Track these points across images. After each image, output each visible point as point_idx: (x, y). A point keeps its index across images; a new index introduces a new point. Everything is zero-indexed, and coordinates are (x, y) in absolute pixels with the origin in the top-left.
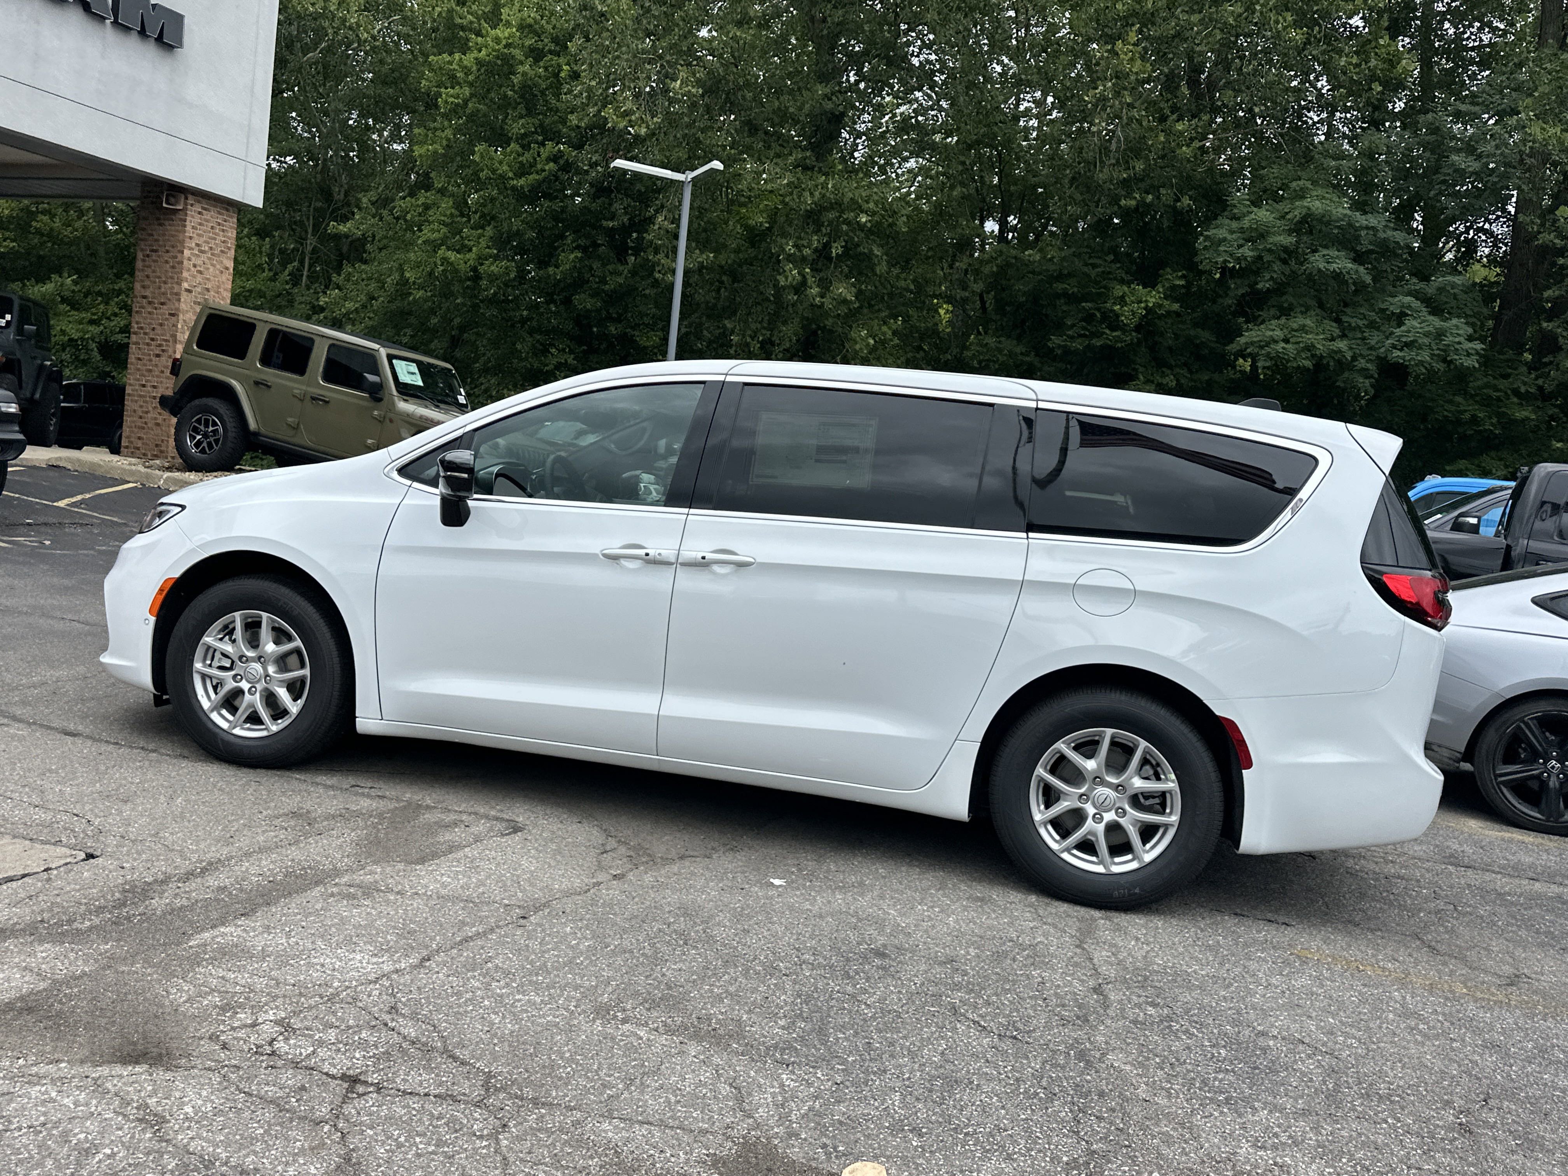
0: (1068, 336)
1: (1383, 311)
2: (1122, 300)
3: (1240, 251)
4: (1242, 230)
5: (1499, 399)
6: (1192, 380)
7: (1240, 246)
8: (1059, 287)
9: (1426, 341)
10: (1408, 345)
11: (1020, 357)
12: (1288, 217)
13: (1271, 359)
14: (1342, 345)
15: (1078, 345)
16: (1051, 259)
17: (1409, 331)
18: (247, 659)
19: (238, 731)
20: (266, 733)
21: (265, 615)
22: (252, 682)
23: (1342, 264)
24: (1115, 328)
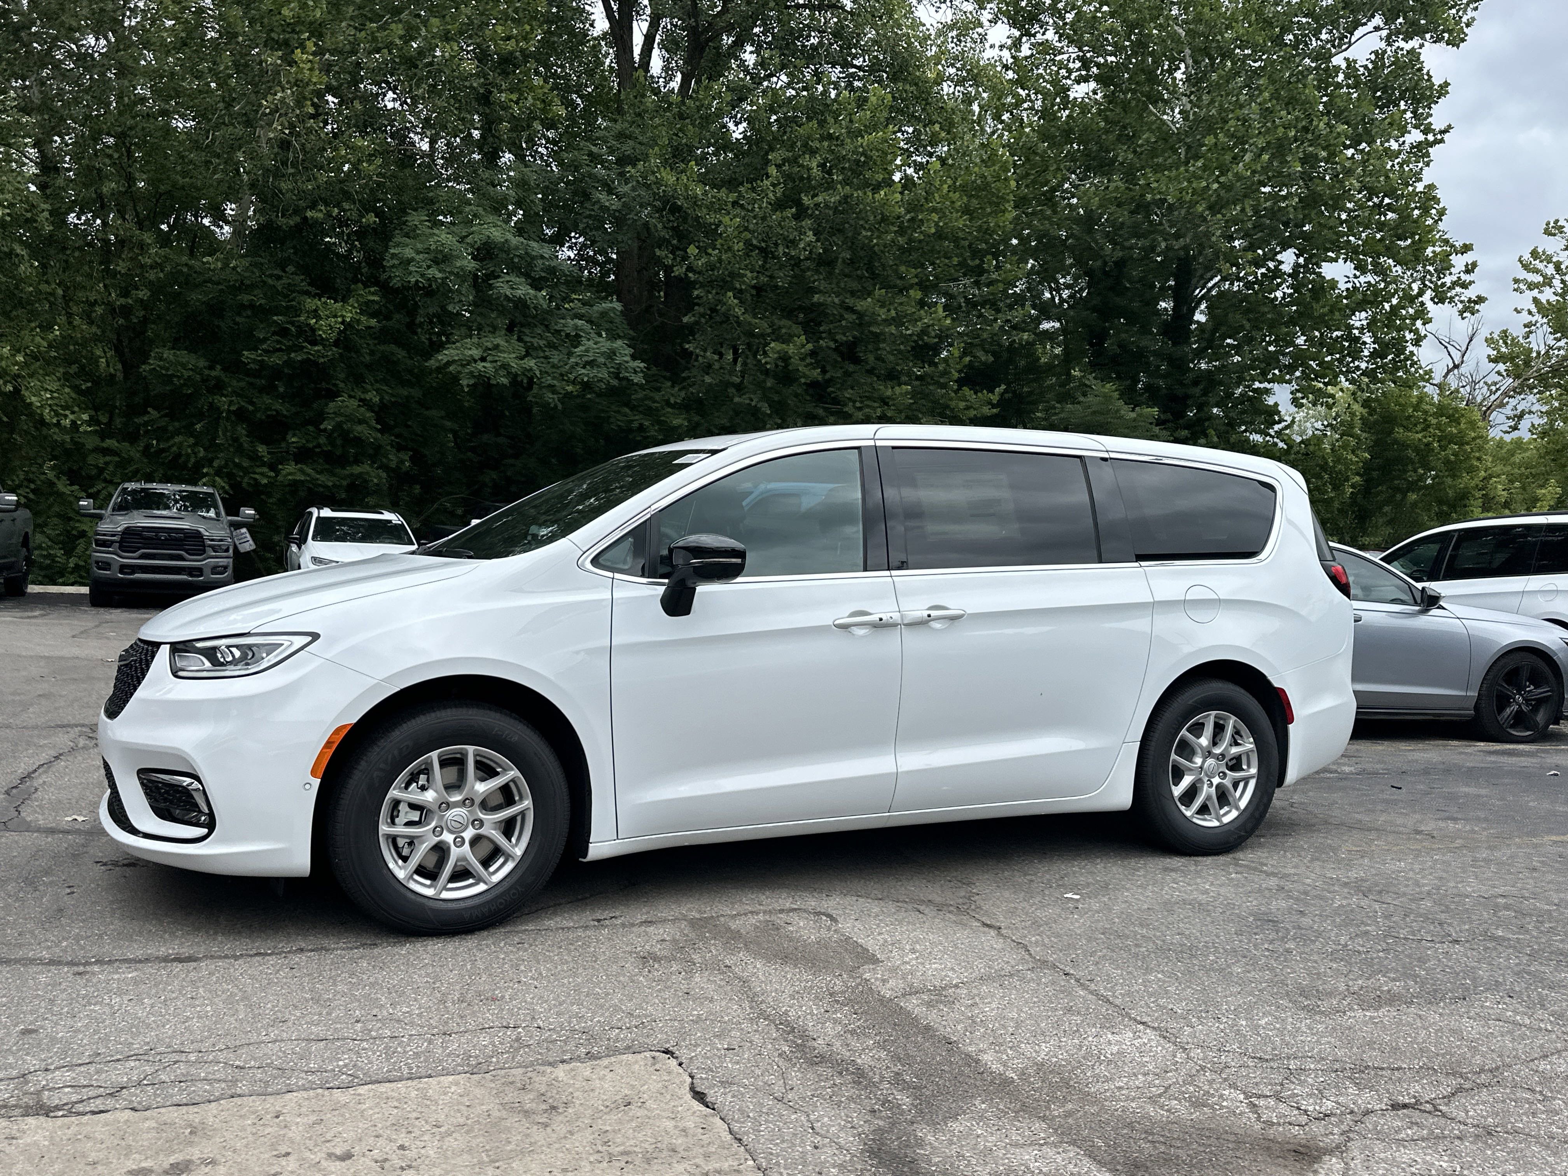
0: (263, 350)
1: (558, 332)
2: (315, 313)
3: (430, 271)
4: (427, 251)
5: (657, 409)
6: (392, 395)
7: (429, 267)
8: (245, 298)
9: (602, 360)
10: (591, 363)
11: (206, 372)
12: (469, 240)
13: (474, 377)
14: (531, 363)
15: (276, 360)
16: (234, 268)
17: (587, 351)
18: (449, 806)
19: (445, 895)
20: (482, 887)
21: (471, 749)
22: (457, 832)
23: (524, 290)
24: (314, 343)
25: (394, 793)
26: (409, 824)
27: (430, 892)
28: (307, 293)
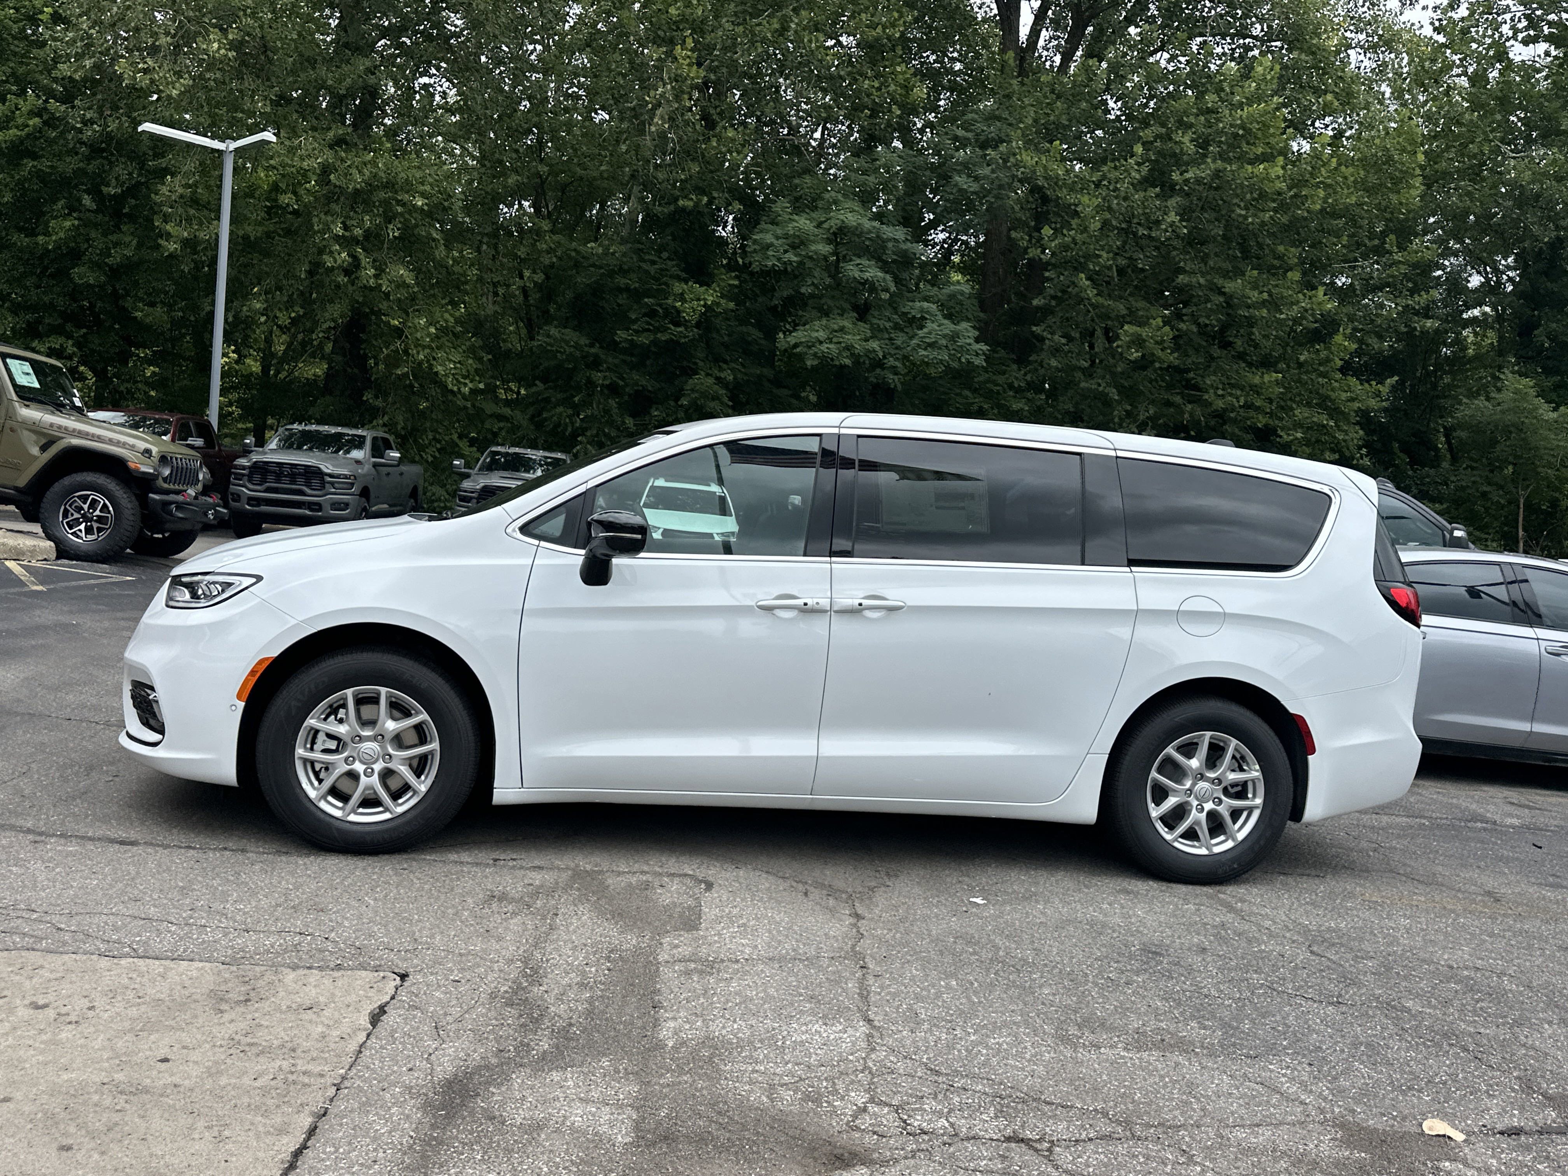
0: (634, 330)
1: (905, 314)
2: (682, 297)
3: (786, 255)
4: (786, 236)
5: (998, 393)
6: (746, 374)
7: (786, 252)
8: (622, 281)
9: (944, 342)
10: (932, 345)
11: (586, 349)
12: (826, 226)
13: (819, 358)
14: (874, 345)
15: (644, 339)
16: (613, 254)
17: (930, 333)
18: (362, 739)
19: (353, 818)
20: (387, 816)
21: (383, 690)
22: (368, 763)
23: (873, 273)
24: (677, 324)
25: (311, 722)
26: (326, 751)
27: (338, 813)
28: (679, 279)
